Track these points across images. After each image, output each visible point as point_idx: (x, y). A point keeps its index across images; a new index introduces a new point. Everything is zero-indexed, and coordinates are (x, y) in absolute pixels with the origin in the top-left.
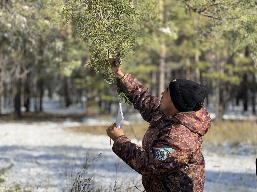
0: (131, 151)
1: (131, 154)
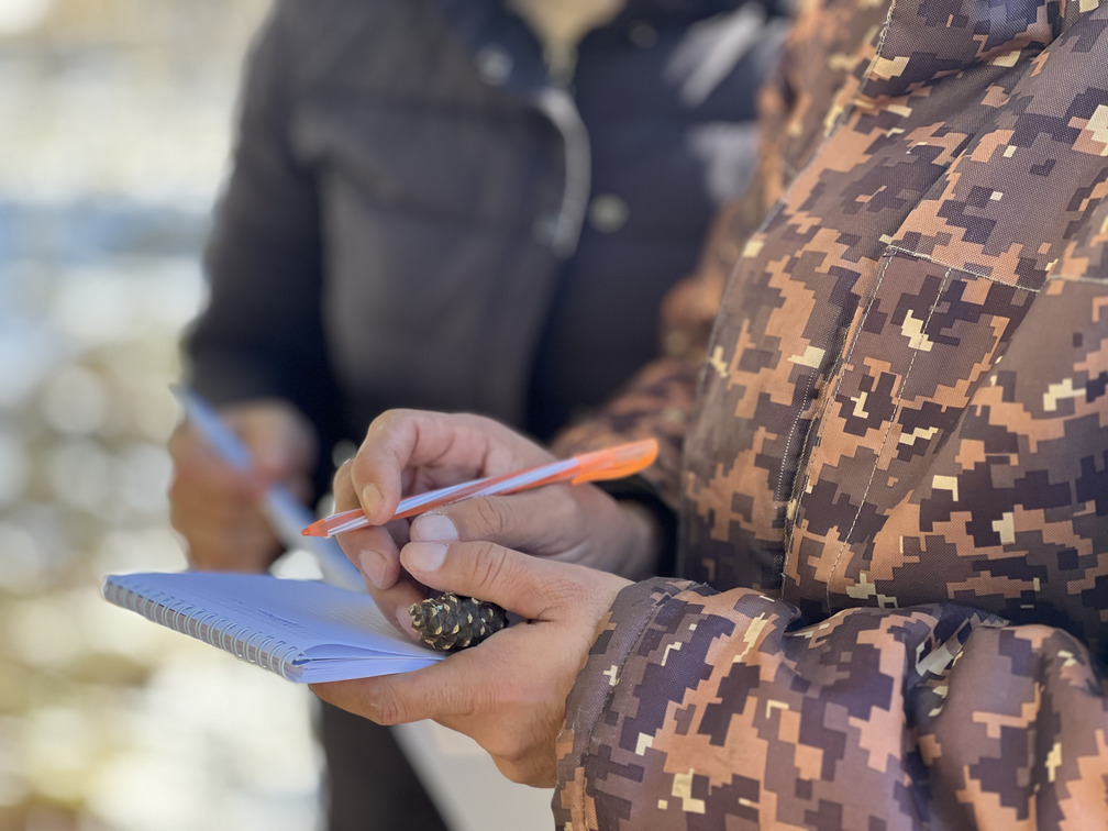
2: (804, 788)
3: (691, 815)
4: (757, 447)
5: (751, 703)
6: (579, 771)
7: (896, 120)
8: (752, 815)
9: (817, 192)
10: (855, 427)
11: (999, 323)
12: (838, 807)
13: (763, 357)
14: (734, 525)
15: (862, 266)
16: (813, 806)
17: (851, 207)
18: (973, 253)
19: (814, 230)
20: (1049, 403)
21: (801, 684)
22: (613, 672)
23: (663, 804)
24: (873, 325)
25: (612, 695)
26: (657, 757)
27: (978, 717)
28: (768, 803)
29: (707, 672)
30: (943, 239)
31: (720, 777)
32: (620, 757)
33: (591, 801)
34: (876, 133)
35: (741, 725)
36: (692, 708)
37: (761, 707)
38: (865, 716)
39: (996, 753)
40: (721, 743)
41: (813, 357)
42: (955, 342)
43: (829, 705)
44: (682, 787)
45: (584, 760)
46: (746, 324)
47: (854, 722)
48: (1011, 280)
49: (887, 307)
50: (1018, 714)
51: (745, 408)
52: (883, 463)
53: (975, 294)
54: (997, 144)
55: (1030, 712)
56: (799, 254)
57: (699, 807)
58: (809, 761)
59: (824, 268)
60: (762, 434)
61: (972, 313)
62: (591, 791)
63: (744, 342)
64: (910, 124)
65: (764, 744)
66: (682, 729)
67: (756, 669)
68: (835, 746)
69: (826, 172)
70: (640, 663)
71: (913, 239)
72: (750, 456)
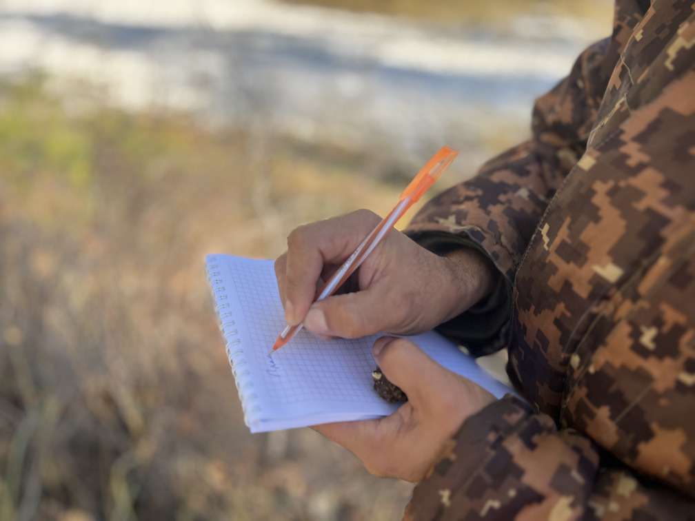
4: (557, 313)
10: (641, 350)
13: (574, 254)
41: (612, 273)
46: (568, 221)
52: (659, 387)
56: (622, 184)
60: (561, 307)
72: (551, 316)
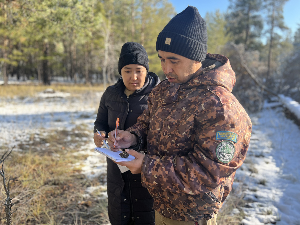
0: (174, 178)
1: (176, 182)
2: (167, 175)
3: (156, 179)
4: (155, 137)
5: (160, 168)
6: (144, 176)
7: (164, 108)
8: (162, 178)
9: (158, 114)
10: (164, 136)
11: (176, 126)
12: (170, 176)
13: (155, 129)
14: (152, 144)
15: (163, 121)
16: (168, 176)
17: (162, 116)
18: (173, 120)
19: (158, 118)
20: (183, 134)
21: (164, 165)
22: (146, 166)
23: (153, 178)
24: (165, 126)
25: (146, 168)
26: (151, 173)
27: (180, 166)
28: (163, 177)
29: (154, 165)
30: (171, 119)
31: (158, 175)
32: (148, 174)
33: (145, 179)
34: (163, 109)
35: (159, 170)
36: (154, 168)
37: (161, 168)
38: (171, 167)
39: (182, 169)
40: (158, 172)
41: (159, 129)
42: (172, 128)
43: (168, 167)
44: (155, 176)
45: (145, 175)
46: (153, 126)
47: (170, 168)
48: (177, 122)
49: (166, 125)
50: (183, 165)
51: (153, 134)
52: (167, 139)
53: (174, 124)
54: (175, 111)
55: (184, 165)
57: (157, 178)
58: (167, 172)
59: (160, 121)
60: (155, 136)
61: (174, 125)
62: (145, 177)
63: (153, 128)
64: (166, 108)
65: (162, 171)
66: (153, 170)
67: (160, 164)
68: (169, 171)
69: (158, 112)
70: (148, 165)
71: (168, 119)
72: (154, 138)
